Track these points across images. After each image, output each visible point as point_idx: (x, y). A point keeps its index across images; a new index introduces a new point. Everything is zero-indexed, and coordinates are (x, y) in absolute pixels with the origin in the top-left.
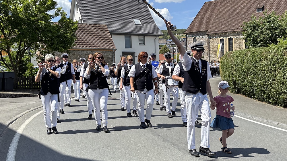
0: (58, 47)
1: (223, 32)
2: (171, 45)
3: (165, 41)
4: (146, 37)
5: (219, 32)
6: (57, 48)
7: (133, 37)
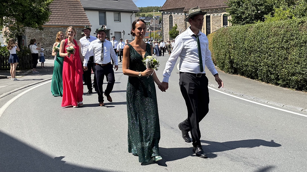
0: (31, 22)
4: (121, 13)
6: (29, 23)
7: (108, 14)
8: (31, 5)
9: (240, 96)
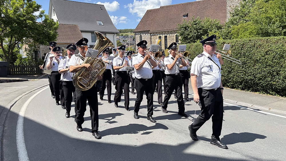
1: (161, 31)
3: (118, 37)
4: (107, 34)
5: (157, 32)
8: (44, 30)
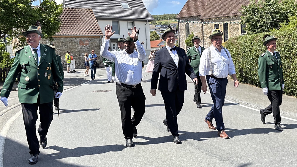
1: (218, 17)
2: (160, 31)
3: (153, 26)
4: (135, 23)
5: (213, 17)
7: (121, 22)
9: (245, 104)
